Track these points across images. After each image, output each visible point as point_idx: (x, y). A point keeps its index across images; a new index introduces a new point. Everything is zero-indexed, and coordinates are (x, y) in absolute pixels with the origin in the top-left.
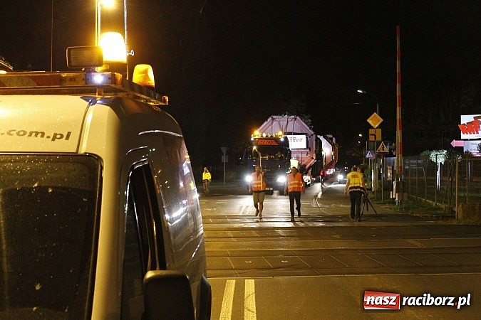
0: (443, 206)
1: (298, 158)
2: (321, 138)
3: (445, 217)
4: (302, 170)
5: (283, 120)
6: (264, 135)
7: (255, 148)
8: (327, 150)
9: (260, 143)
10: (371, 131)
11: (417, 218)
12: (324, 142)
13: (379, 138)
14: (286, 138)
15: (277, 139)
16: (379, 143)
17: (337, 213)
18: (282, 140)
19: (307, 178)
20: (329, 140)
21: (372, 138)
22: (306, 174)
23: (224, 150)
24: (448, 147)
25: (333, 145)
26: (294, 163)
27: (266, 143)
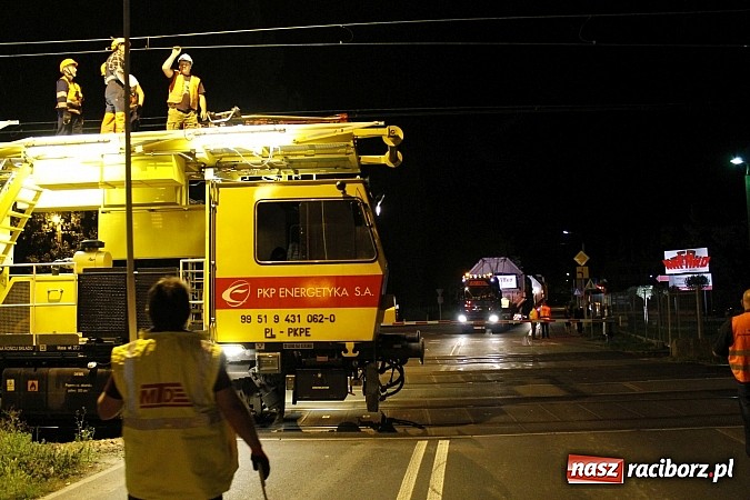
0: (654, 341)
1: (508, 298)
2: (531, 278)
3: (656, 354)
4: (513, 309)
5: (493, 262)
6: (475, 277)
7: (467, 289)
8: (537, 290)
9: (471, 284)
10: (578, 269)
11: (630, 356)
12: (534, 281)
13: (586, 276)
14: (496, 279)
15: (488, 280)
16: (586, 281)
17: (548, 352)
18: (492, 280)
19: (518, 317)
20: (539, 280)
21: (579, 276)
22: (517, 312)
23: (439, 291)
24: (654, 282)
25: (542, 284)
26: (505, 303)
27: (477, 284)
